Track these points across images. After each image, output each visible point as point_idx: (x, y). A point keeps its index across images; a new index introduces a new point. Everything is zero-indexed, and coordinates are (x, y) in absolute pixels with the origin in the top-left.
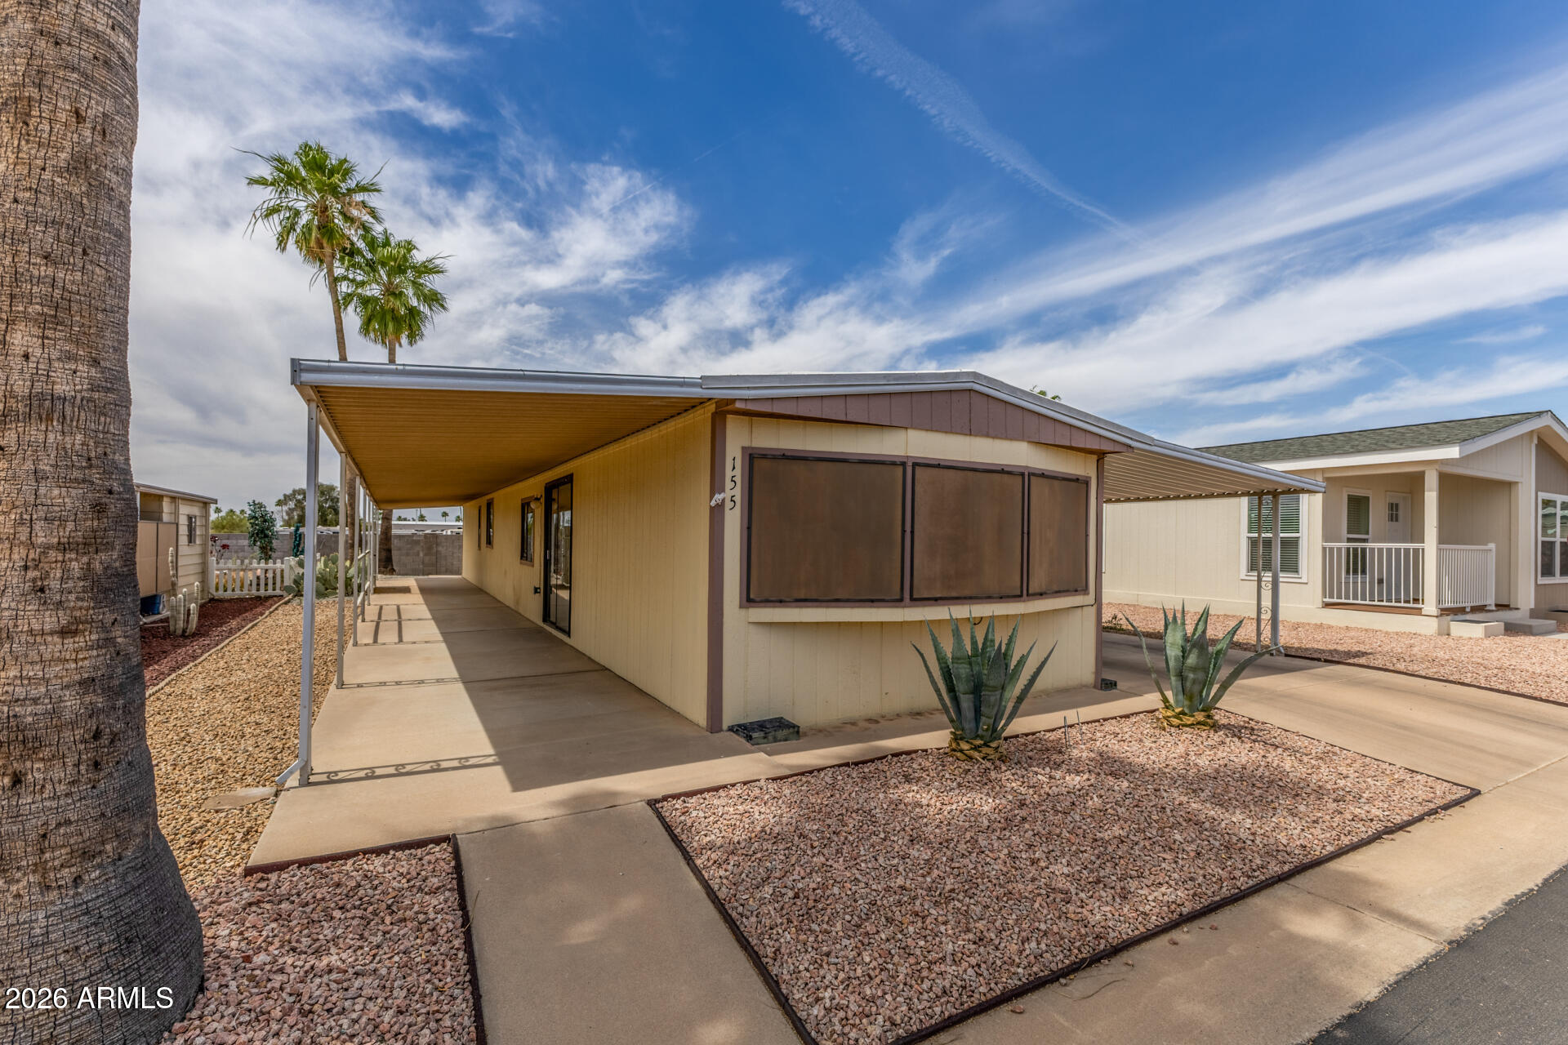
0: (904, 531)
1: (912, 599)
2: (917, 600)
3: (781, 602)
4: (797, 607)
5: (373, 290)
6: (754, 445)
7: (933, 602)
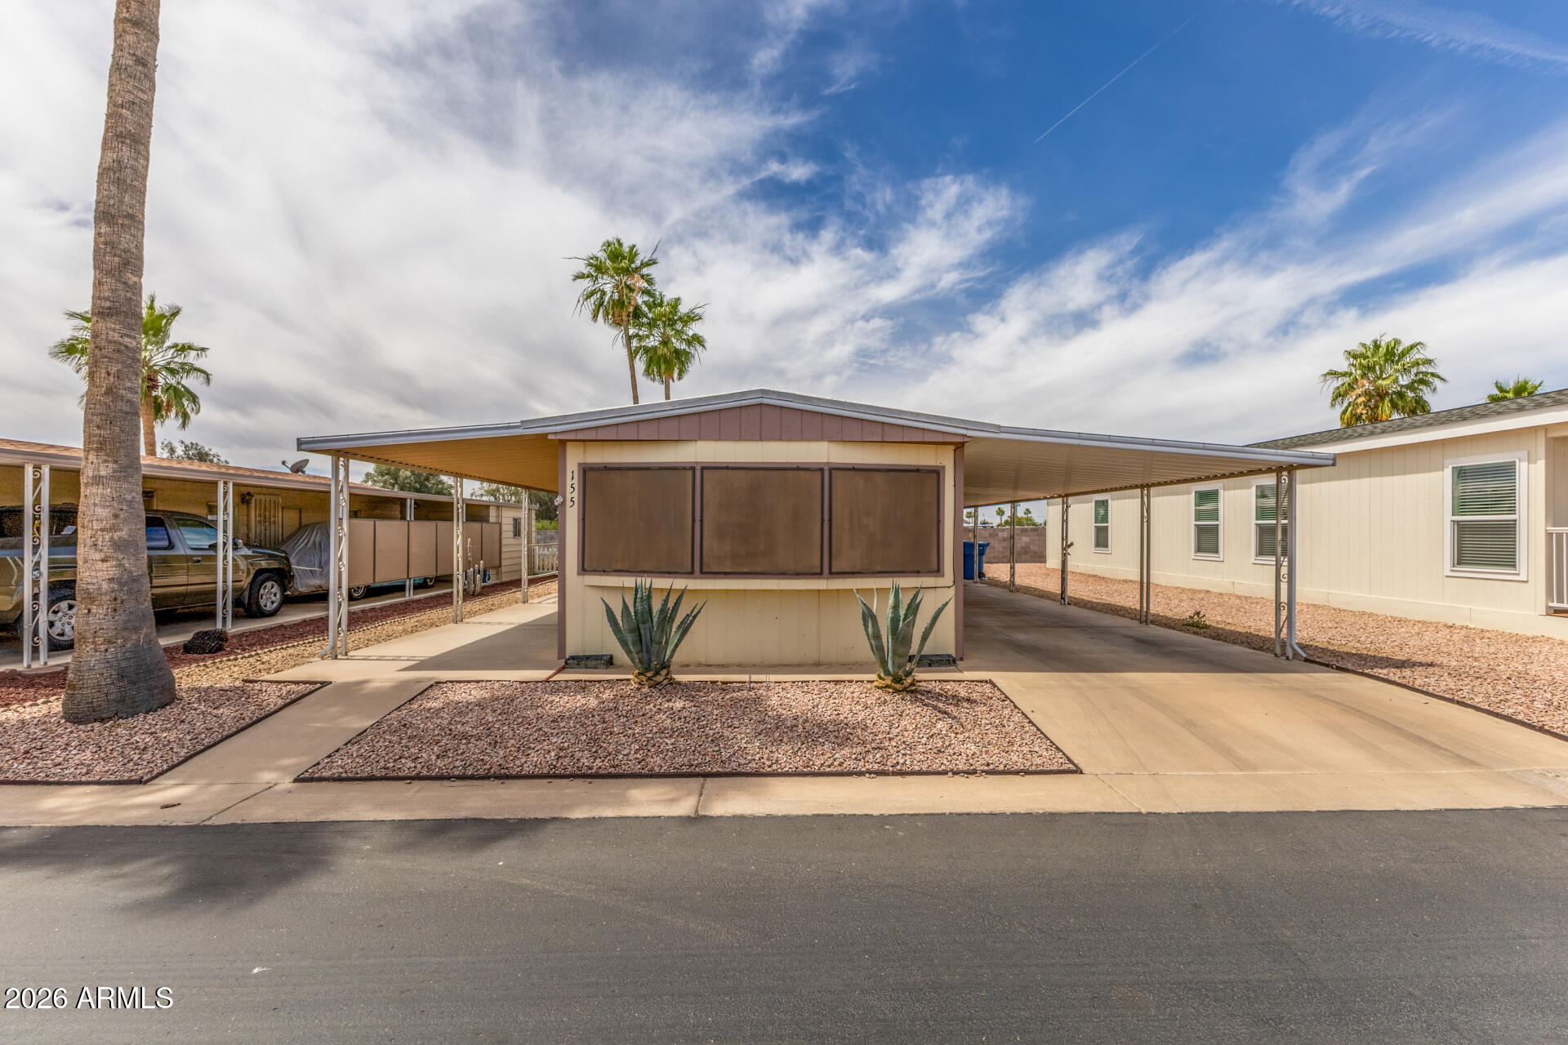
0: (694, 520)
1: (702, 572)
2: (705, 573)
3: (604, 572)
4: (616, 576)
5: (653, 342)
6: (587, 462)
7: (724, 576)
